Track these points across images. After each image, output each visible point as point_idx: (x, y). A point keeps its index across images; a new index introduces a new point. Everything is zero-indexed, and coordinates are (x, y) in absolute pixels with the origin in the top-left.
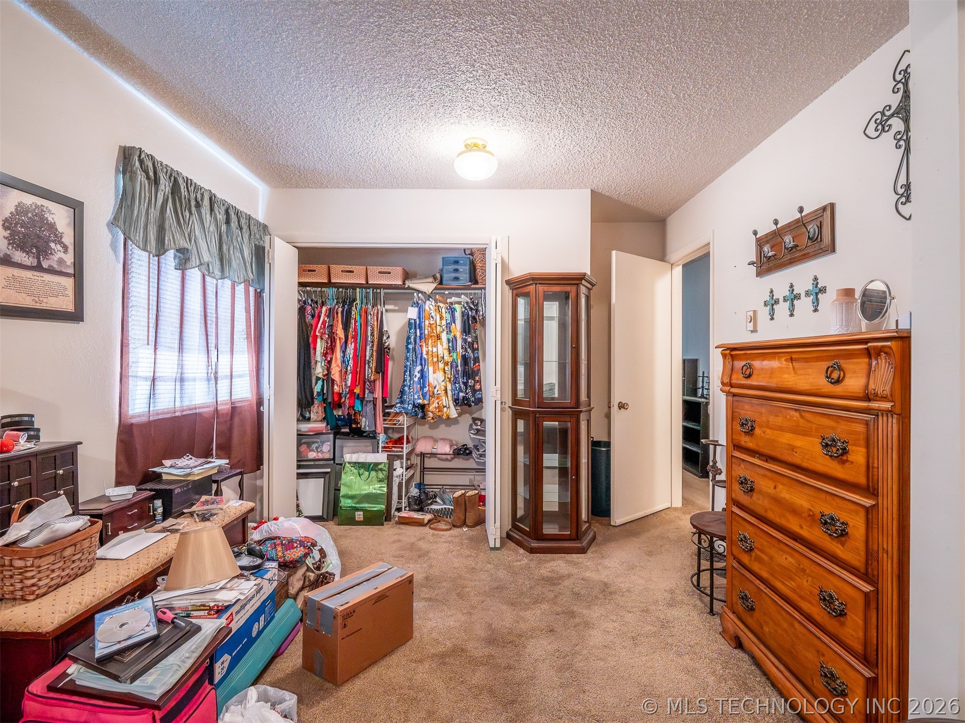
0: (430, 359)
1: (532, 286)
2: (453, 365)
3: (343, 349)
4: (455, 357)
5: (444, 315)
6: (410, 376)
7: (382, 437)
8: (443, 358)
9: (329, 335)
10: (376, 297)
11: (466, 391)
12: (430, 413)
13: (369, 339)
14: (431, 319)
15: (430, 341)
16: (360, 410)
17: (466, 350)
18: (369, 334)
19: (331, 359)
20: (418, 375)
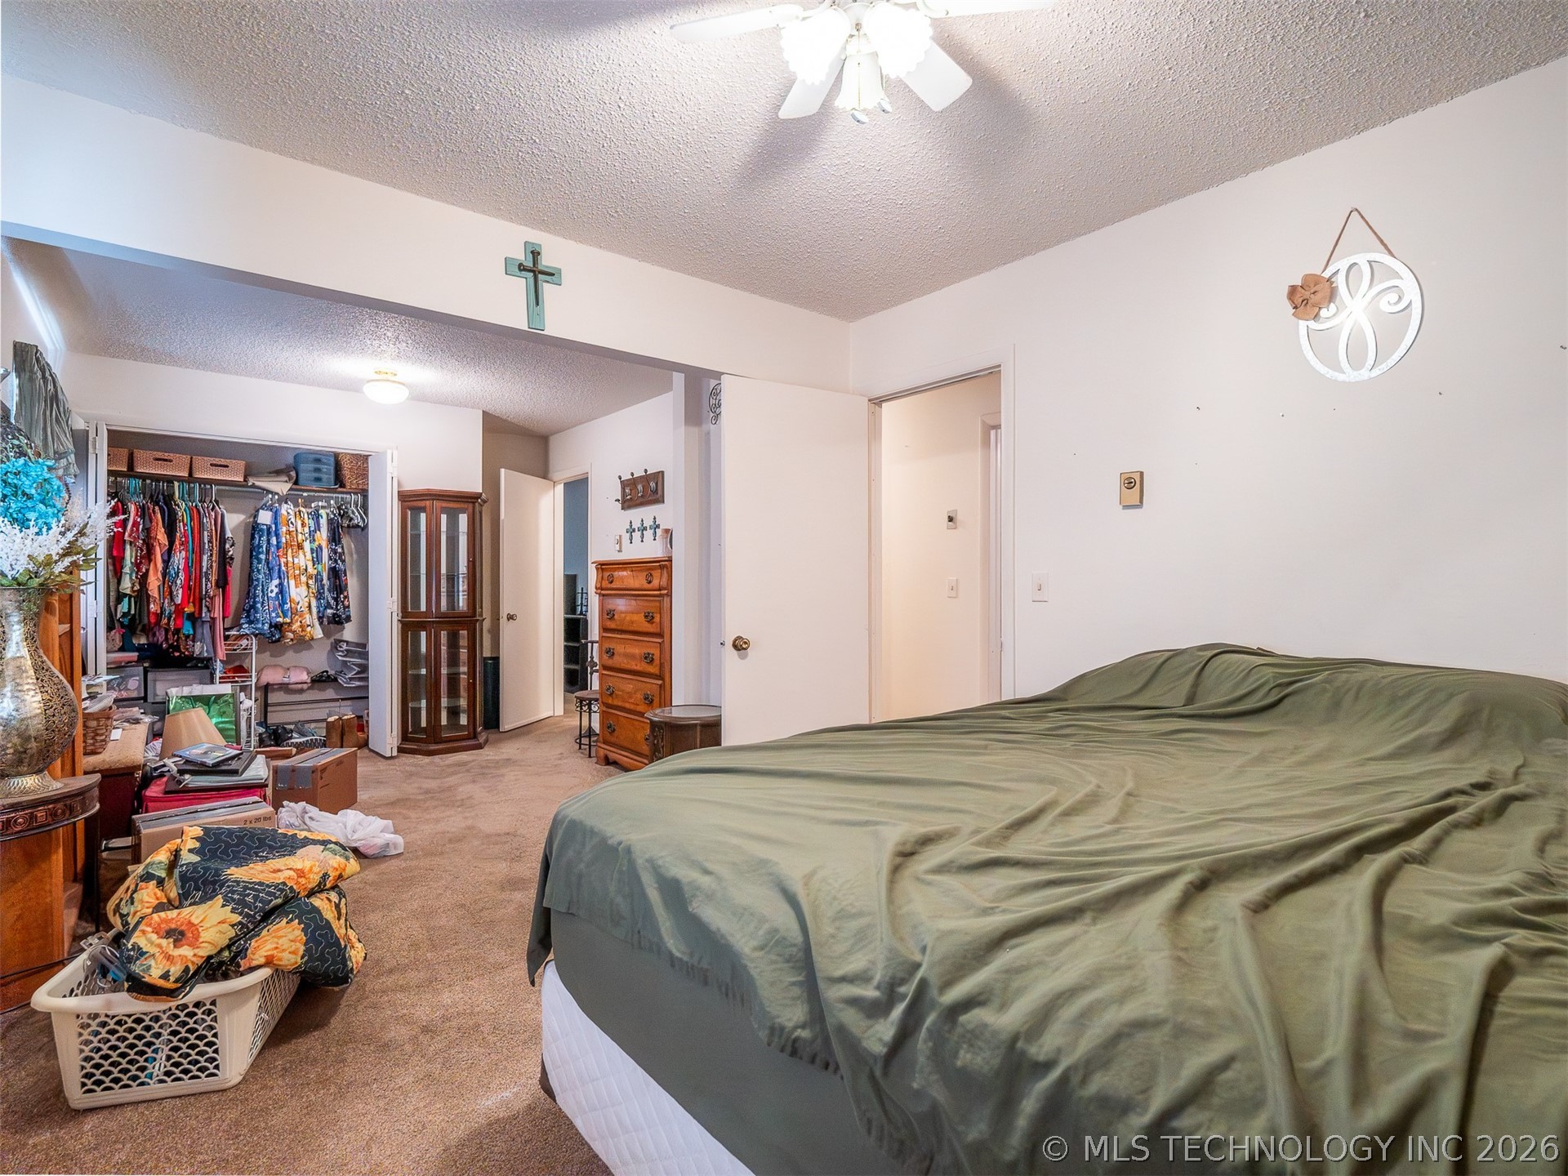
0: (291, 572)
1: (428, 502)
2: (318, 578)
3: (166, 558)
4: (320, 569)
5: (306, 521)
6: (263, 591)
7: (219, 666)
8: (306, 570)
9: (143, 540)
10: (204, 495)
11: (337, 606)
12: (290, 634)
13: (207, 547)
14: (291, 525)
15: (290, 551)
16: (191, 632)
17: (336, 561)
18: (206, 541)
19: (147, 570)
20: (276, 590)
